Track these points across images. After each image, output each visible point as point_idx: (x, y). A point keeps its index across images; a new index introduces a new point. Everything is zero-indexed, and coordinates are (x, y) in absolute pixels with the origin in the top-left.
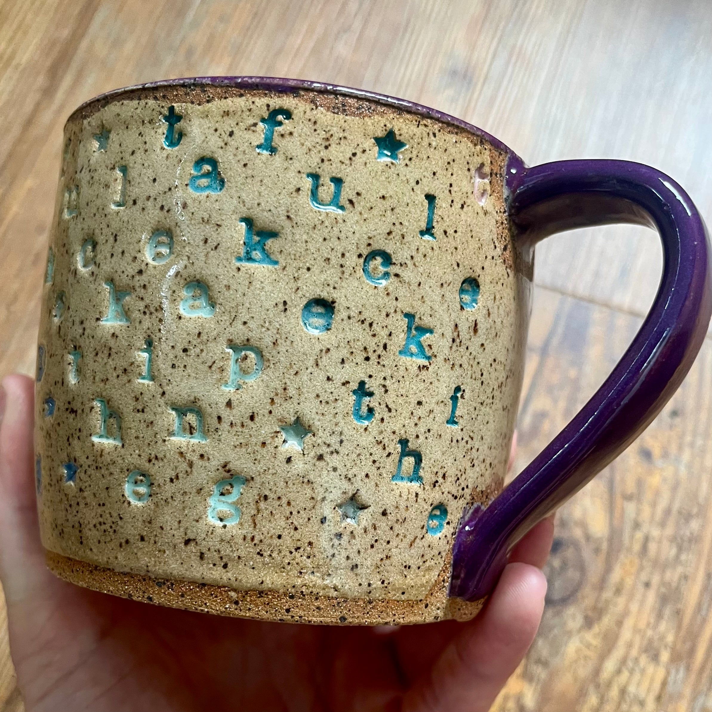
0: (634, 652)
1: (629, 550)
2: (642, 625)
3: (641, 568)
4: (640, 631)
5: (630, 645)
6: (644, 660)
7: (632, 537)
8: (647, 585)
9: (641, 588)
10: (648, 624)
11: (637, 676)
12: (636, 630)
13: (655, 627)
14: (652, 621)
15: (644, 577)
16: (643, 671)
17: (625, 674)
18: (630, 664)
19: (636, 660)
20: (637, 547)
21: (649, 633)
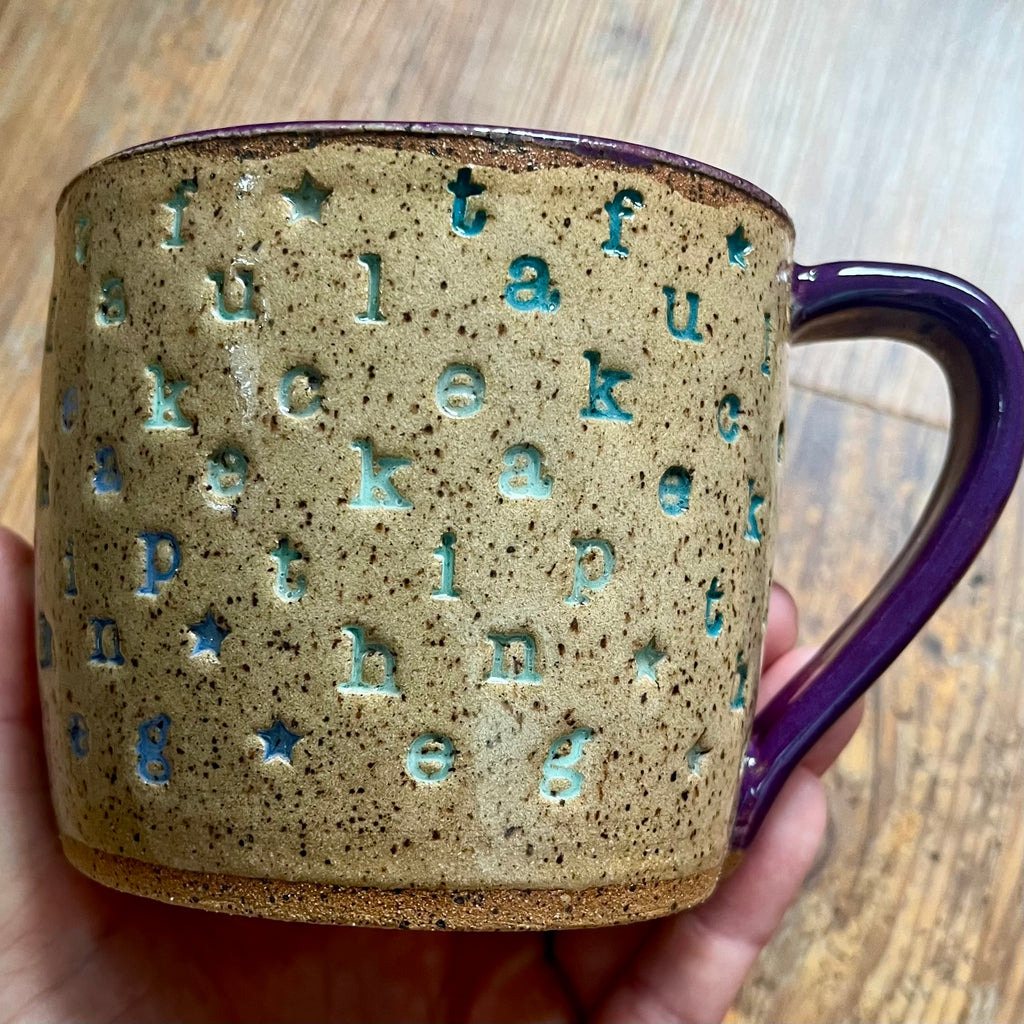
0: (914, 967)
1: (907, 799)
2: (927, 923)
3: (926, 831)
4: (923, 931)
5: (907, 955)
6: (930, 977)
7: (910, 781)
8: (935, 857)
9: (925, 861)
10: (937, 922)
11: (919, 1004)
12: (917, 931)
13: (948, 926)
14: (944, 916)
15: (930, 843)
16: (929, 997)
17: (901, 1001)
18: (908, 985)
19: (918, 980)
20: (918, 796)
21: (939, 935)
